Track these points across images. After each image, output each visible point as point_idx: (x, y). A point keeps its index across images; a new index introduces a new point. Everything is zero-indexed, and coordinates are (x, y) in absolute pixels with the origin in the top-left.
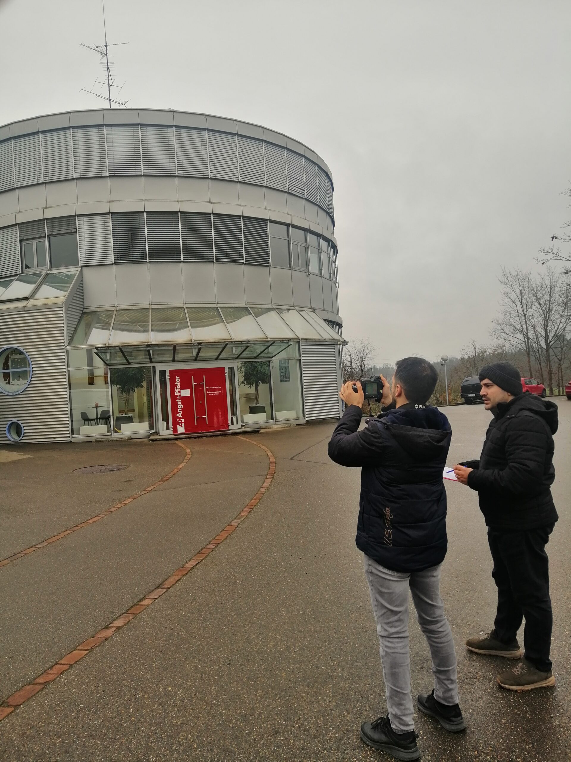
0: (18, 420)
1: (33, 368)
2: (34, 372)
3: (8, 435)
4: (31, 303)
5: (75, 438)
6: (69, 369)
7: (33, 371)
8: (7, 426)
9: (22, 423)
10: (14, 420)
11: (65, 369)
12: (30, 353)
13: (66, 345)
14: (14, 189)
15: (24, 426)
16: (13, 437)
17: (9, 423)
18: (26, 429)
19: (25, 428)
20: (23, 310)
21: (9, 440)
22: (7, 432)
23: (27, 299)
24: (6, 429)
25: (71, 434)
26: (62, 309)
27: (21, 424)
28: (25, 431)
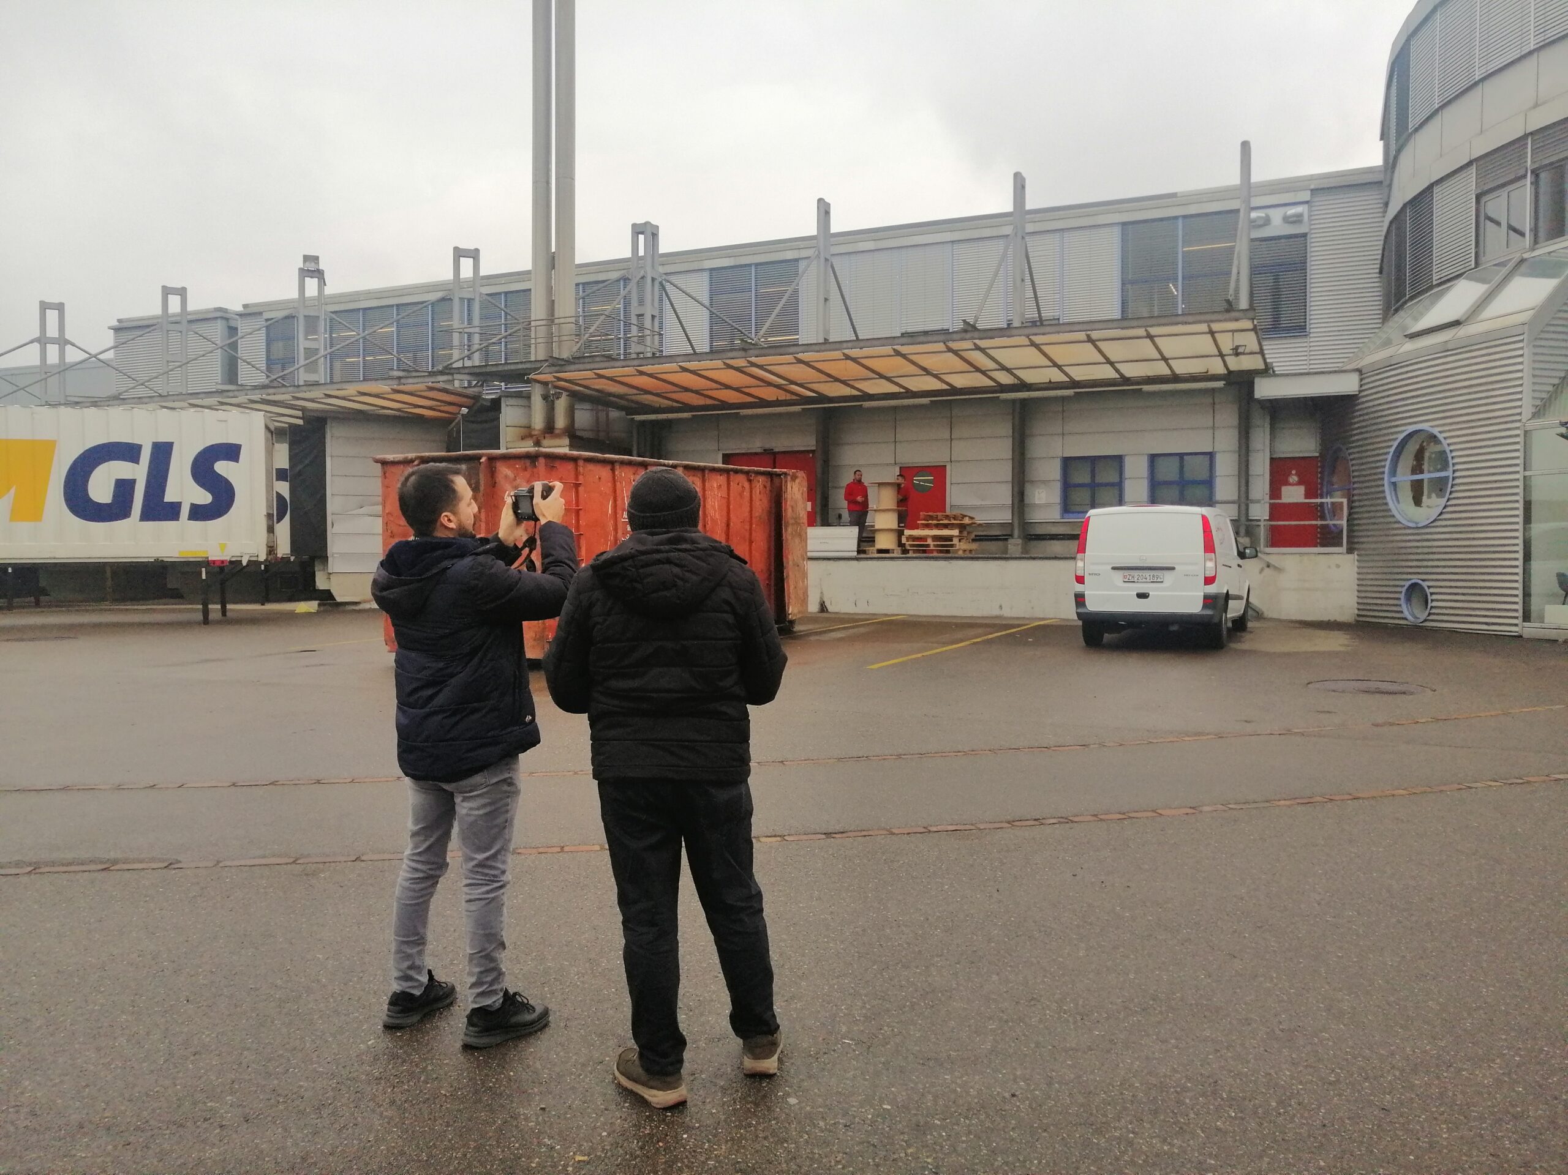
0: (1423, 580)
1: (1454, 471)
2: (1457, 481)
3: (1404, 608)
4: (1462, 332)
5: (1529, 630)
6: (1527, 473)
7: (1454, 479)
8: (1404, 590)
9: (1429, 587)
10: (1415, 579)
11: (1518, 472)
12: (1451, 440)
13: (1524, 418)
14: (1474, 85)
15: (1432, 594)
16: (1412, 614)
17: (1408, 584)
18: (1438, 601)
19: (1434, 597)
20: (1446, 350)
21: (1406, 619)
22: (1402, 602)
23: (1456, 323)
24: (1402, 596)
25: (1521, 619)
26: (1521, 338)
27: (1426, 588)
28: (1435, 604)
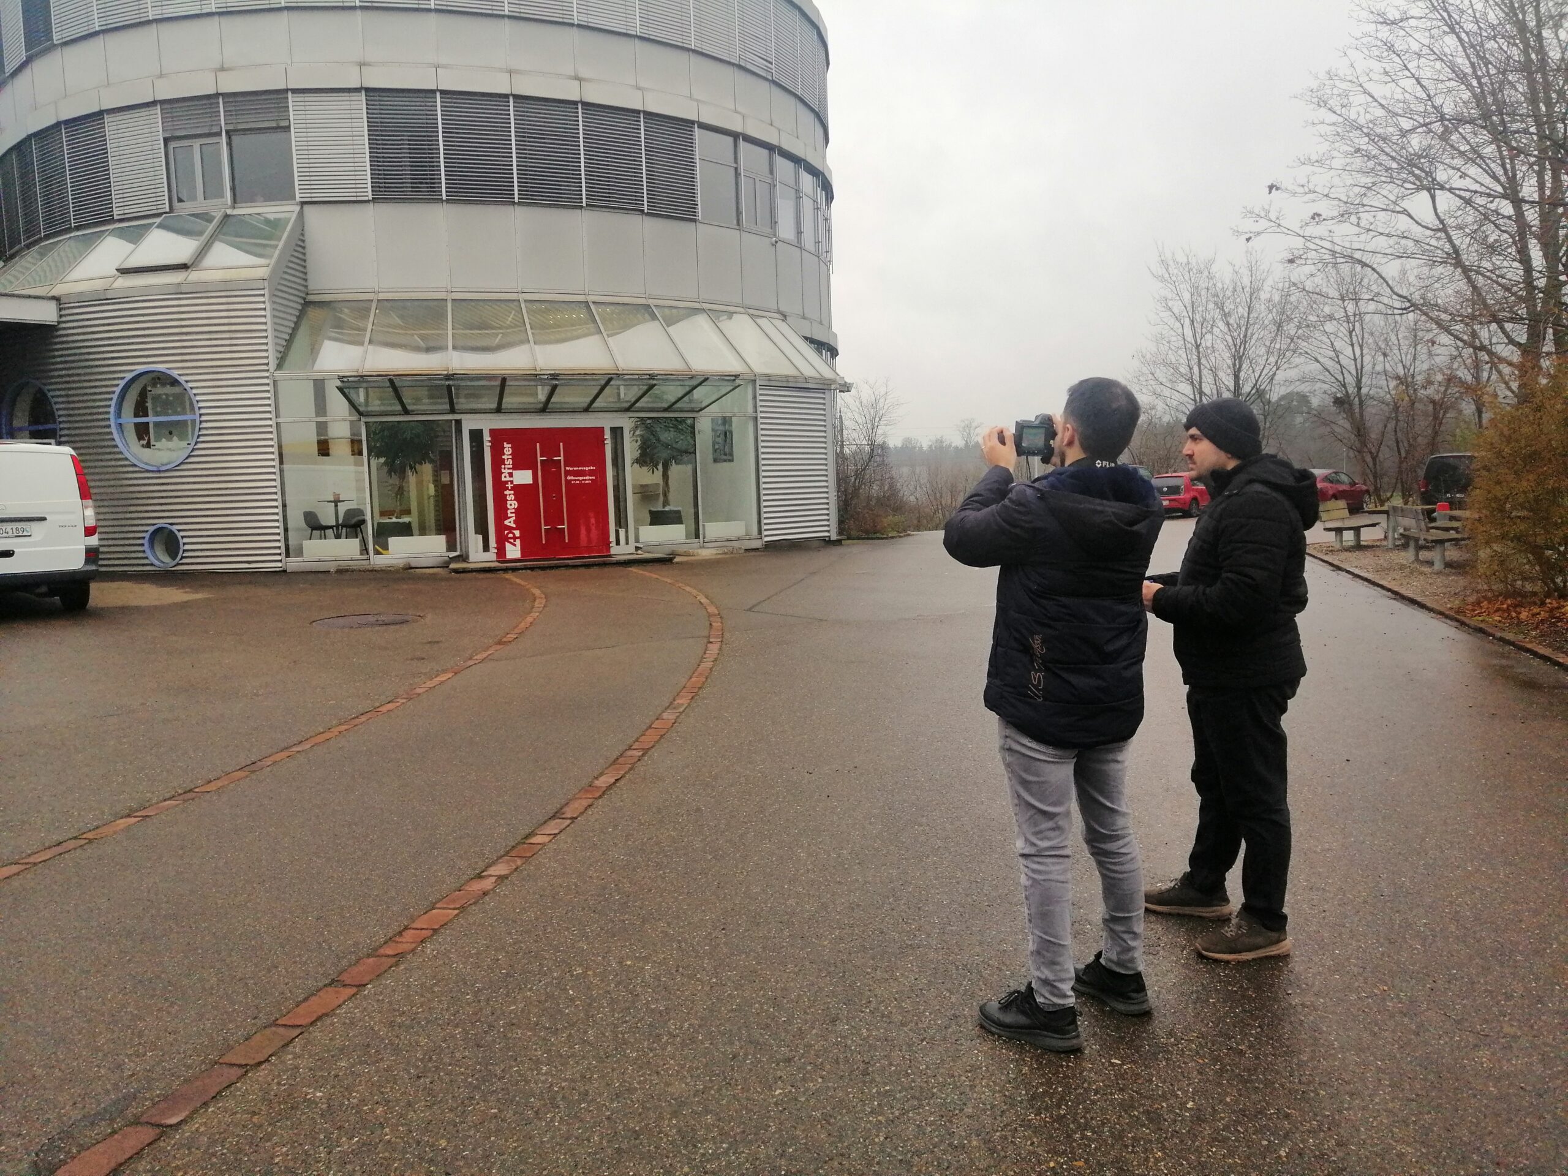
0: (172, 524)
1: (201, 415)
2: (204, 425)
3: (149, 554)
4: (194, 276)
5: (293, 564)
6: (279, 420)
7: (201, 422)
8: (147, 535)
9: (179, 531)
10: (161, 523)
11: (270, 419)
12: (197, 385)
13: (272, 370)
14: (149, 22)
15: (183, 537)
16: (160, 559)
17: (151, 529)
18: (187, 543)
19: (186, 540)
20: (179, 291)
21: (152, 565)
22: (146, 548)
23: (184, 267)
24: (145, 542)
25: (284, 555)
26: (262, 292)
27: (176, 532)
28: (187, 547)
